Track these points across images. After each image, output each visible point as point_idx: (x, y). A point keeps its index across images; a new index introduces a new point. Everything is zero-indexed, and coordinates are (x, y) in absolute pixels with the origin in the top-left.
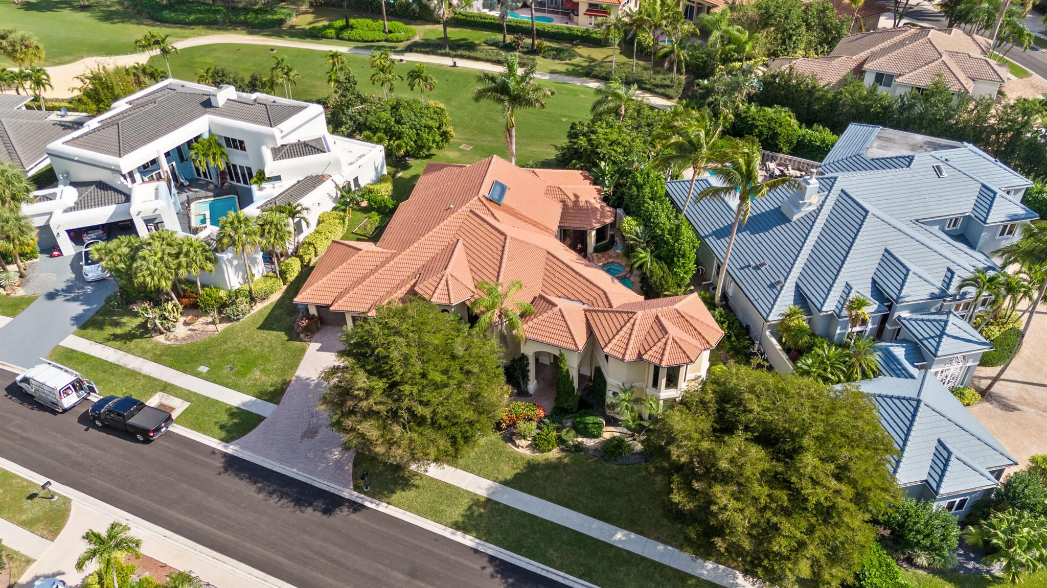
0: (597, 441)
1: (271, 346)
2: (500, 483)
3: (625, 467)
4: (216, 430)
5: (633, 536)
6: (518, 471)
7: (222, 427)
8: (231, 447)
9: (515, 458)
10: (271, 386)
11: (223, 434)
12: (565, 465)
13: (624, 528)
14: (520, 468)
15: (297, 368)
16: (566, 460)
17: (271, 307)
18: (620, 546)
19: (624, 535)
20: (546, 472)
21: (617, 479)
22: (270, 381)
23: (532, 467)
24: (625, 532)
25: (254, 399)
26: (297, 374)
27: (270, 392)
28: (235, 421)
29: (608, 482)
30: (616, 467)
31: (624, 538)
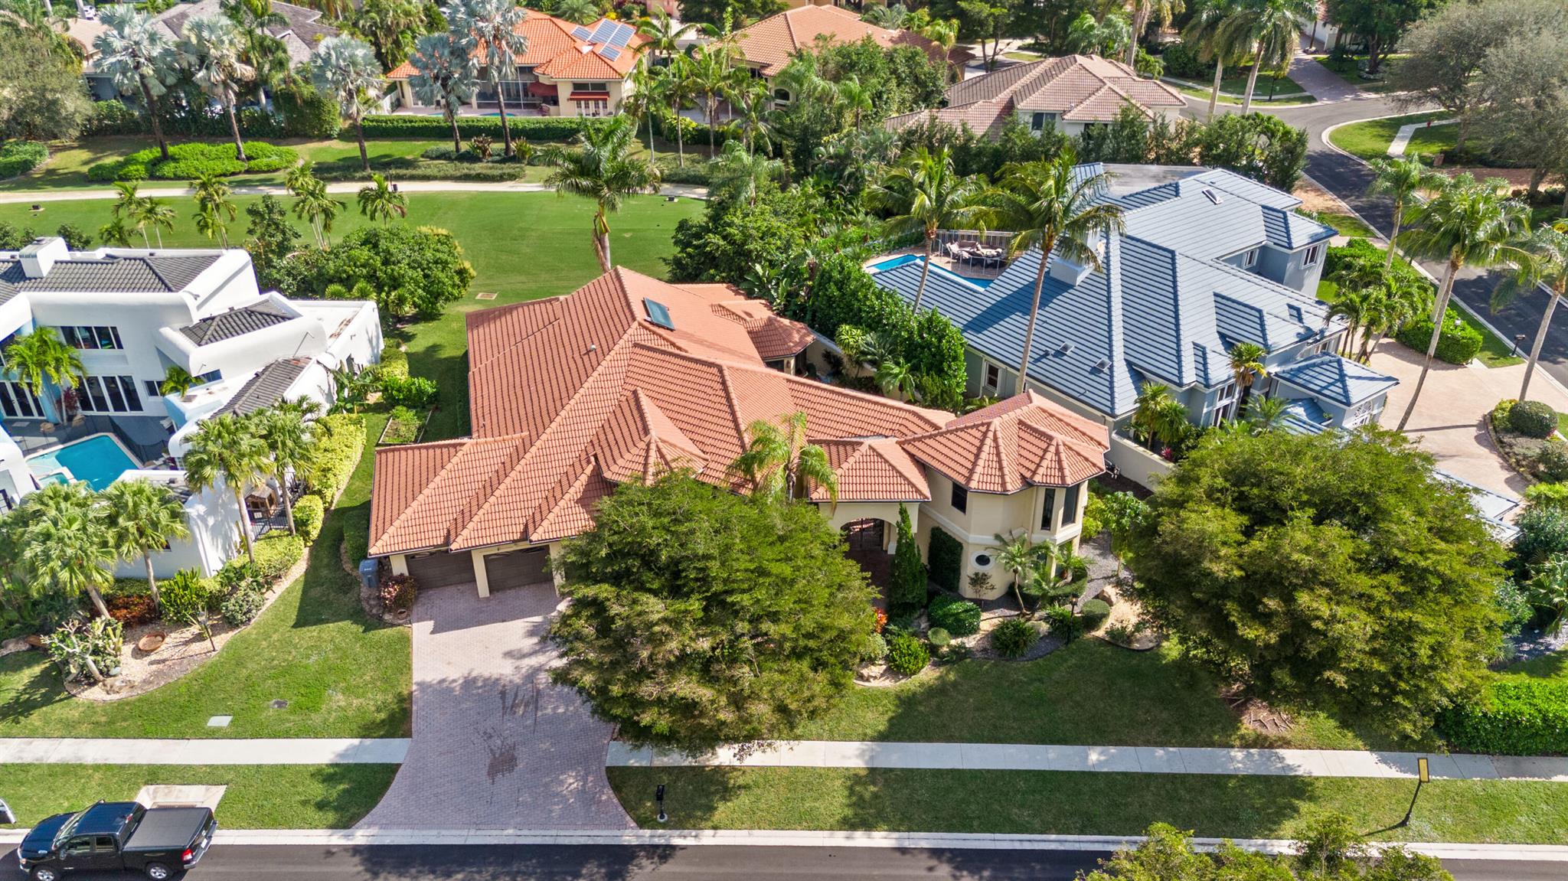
0: (978, 636)
1: (337, 648)
2: (873, 739)
3: (1040, 661)
4: (311, 813)
5: (1113, 750)
6: (890, 714)
7: (321, 806)
8: (359, 833)
9: (872, 698)
10: (378, 710)
11: (331, 816)
12: (955, 684)
13: (1095, 744)
14: (891, 709)
15: (410, 669)
16: (952, 677)
17: (300, 587)
18: (1105, 770)
19: (1101, 754)
20: (934, 702)
21: (1040, 680)
22: (373, 703)
23: (907, 703)
24: (1099, 749)
25: (356, 741)
26: (417, 677)
27: (383, 721)
28: (342, 787)
29: (1031, 688)
30: (1029, 664)
31: (1103, 758)
